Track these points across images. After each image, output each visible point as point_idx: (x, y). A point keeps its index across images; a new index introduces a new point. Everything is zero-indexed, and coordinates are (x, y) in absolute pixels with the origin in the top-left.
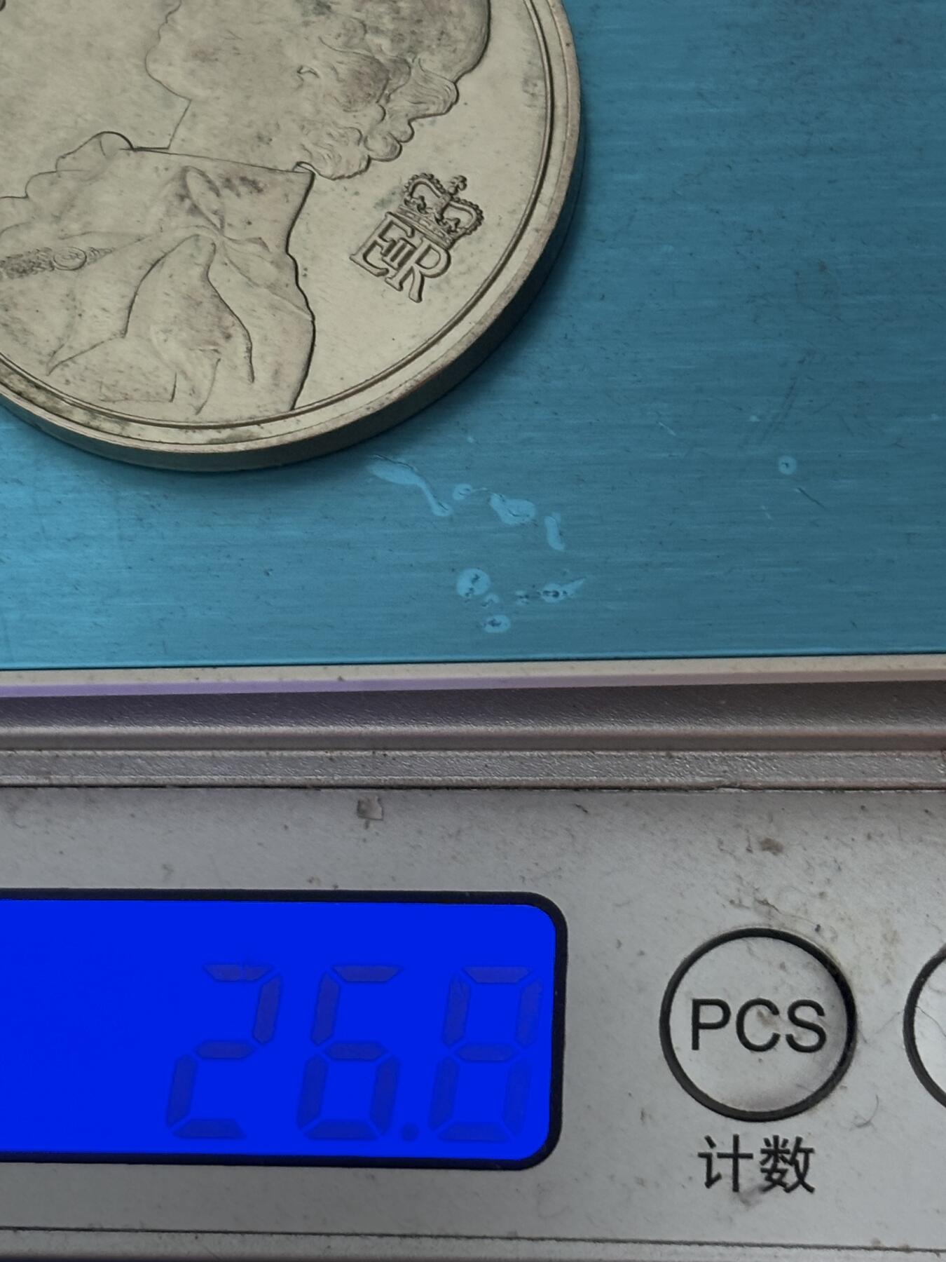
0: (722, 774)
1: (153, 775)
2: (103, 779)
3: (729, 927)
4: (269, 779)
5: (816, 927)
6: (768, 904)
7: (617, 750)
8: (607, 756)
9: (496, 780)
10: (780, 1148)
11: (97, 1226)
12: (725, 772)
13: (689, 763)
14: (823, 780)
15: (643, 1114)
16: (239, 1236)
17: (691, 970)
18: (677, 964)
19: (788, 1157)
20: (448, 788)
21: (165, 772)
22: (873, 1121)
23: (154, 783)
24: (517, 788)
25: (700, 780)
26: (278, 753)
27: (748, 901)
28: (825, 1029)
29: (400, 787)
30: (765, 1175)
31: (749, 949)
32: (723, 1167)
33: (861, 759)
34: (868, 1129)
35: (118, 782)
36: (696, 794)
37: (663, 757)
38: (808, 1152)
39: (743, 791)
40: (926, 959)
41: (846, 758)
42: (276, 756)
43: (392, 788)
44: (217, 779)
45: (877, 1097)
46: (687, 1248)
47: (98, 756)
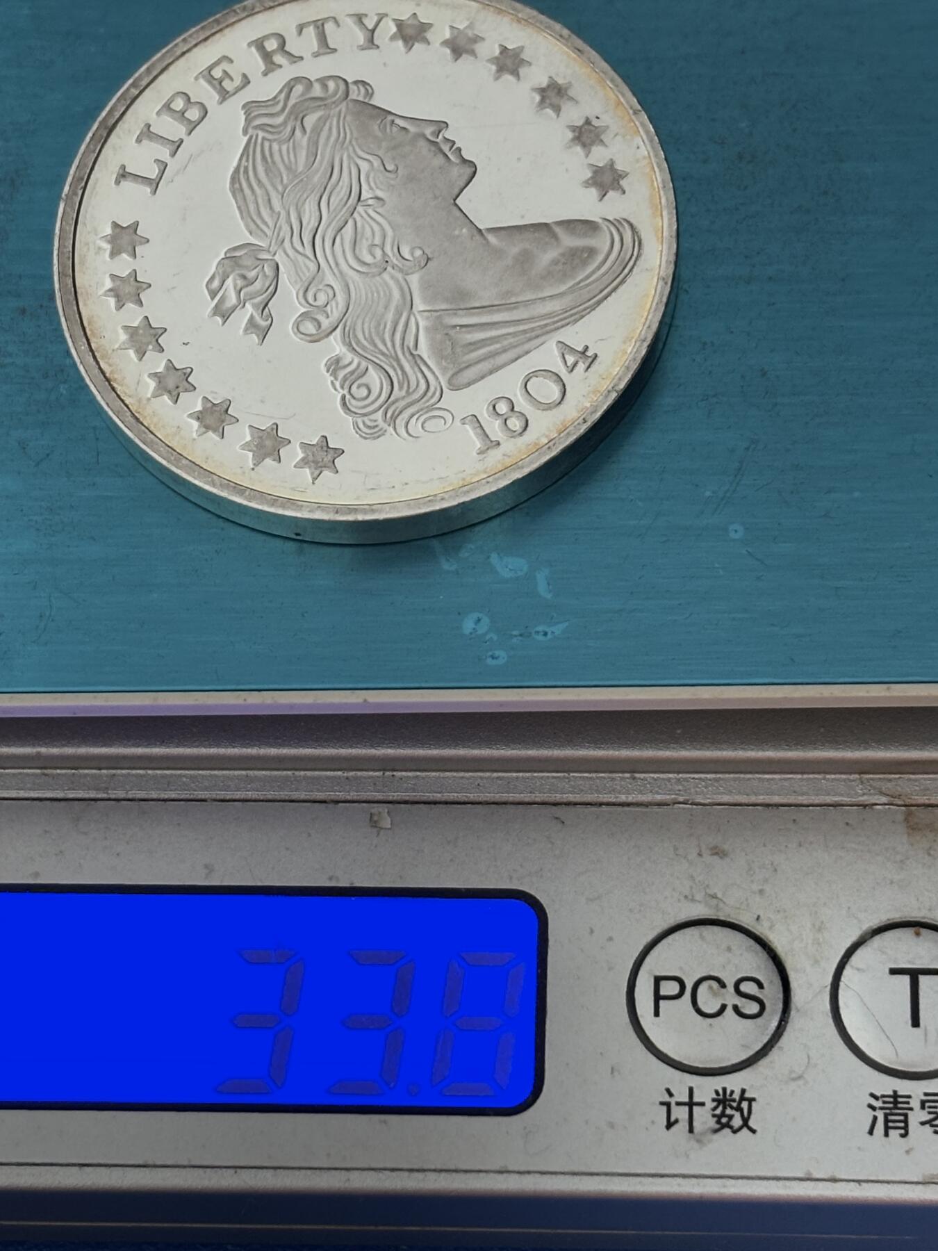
0: (677, 792)
1: (195, 791)
2: (154, 795)
3: (683, 917)
4: (295, 795)
5: (756, 916)
6: (717, 898)
7: (590, 772)
8: (580, 777)
9: (487, 797)
10: (728, 1097)
11: (150, 1162)
12: (680, 790)
13: (649, 783)
14: (762, 797)
15: (612, 1069)
16: (272, 1171)
17: (652, 952)
18: (641, 948)
19: (735, 1105)
20: (446, 803)
21: (206, 789)
22: (805, 1076)
23: (197, 798)
24: (505, 803)
25: (658, 798)
26: (302, 773)
27: (698, 897)
28: (765, 1001)
29: (406, 802)
30: (715, 1119)
31: (701, 935)
32: (681, 1113)
33: (793, 781)
34: (801, 1082)
35: (166, 797)
36: (656, 809)
37: (628, 778)
38: (751, 1100)
39: (694, 807)
40: (848, 944)
41: (780, 779)
42: (300, 776)
43: (399, 803)
44: (251, 795)
45: (809, 1057)
46: (650, 1179)
47: (149, 775)
